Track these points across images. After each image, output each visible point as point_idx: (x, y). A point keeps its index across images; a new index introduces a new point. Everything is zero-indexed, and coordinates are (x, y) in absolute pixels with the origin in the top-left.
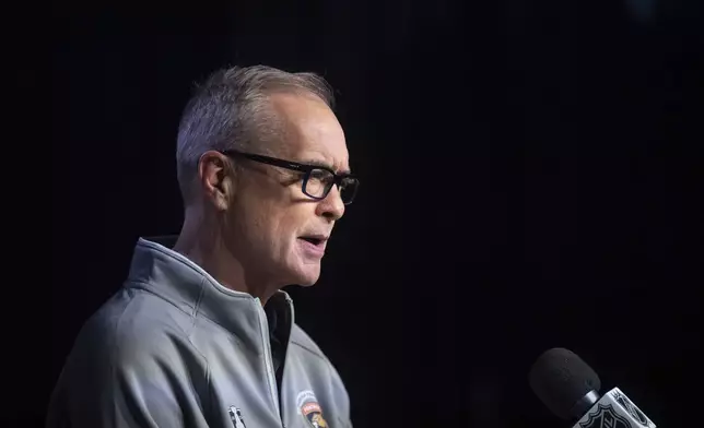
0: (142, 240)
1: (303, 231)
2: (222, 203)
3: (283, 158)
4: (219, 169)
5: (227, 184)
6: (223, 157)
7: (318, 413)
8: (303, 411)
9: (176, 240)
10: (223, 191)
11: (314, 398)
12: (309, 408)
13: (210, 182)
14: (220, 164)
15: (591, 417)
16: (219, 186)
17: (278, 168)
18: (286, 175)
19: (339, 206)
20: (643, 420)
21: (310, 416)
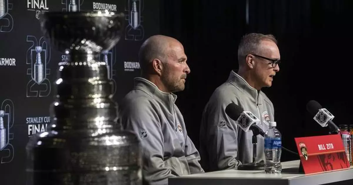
0: (233, 71)
1: (270, 75)
2: (252, 67)
3: (267, 57)
4: (251, 59)
5: (253, 62)
6: (252, 56)
7: (268, 117)
8: (264, 116)
9: (238, 71)
10: (252, 64)
11: (267, 113)
12: (266, 116)
13: (249, 61)
14: (251, 57)
15: (318, 115)
16: (251, 63)
17: (266, 60)
18: (268, 62)
19: (278, 68)
20: (330, 115)
21: (266, 118)
